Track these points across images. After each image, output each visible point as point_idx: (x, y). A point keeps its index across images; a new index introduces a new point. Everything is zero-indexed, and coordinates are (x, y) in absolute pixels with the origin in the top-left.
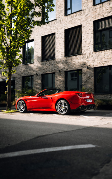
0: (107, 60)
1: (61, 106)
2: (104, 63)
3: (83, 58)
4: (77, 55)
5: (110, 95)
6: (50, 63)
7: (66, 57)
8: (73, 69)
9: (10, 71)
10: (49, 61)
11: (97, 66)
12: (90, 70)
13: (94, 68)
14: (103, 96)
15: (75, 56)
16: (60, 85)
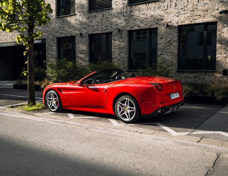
0: (202, 13)
1: (123, 106)
2: (196, 17)
3: (159, 8)
4: (149, 3)
5: (203, 74)
6: (103, 16)
7: (130, 6)
8: (142, 28)
9: (29, 35)
10: (102, 13)
11: (183, 24)
12: (171, 30)
13: (178, 26)
14: (192, 75)
15: (146, 3)
16: (121, 54)
